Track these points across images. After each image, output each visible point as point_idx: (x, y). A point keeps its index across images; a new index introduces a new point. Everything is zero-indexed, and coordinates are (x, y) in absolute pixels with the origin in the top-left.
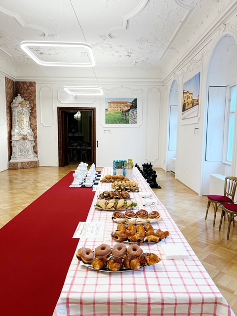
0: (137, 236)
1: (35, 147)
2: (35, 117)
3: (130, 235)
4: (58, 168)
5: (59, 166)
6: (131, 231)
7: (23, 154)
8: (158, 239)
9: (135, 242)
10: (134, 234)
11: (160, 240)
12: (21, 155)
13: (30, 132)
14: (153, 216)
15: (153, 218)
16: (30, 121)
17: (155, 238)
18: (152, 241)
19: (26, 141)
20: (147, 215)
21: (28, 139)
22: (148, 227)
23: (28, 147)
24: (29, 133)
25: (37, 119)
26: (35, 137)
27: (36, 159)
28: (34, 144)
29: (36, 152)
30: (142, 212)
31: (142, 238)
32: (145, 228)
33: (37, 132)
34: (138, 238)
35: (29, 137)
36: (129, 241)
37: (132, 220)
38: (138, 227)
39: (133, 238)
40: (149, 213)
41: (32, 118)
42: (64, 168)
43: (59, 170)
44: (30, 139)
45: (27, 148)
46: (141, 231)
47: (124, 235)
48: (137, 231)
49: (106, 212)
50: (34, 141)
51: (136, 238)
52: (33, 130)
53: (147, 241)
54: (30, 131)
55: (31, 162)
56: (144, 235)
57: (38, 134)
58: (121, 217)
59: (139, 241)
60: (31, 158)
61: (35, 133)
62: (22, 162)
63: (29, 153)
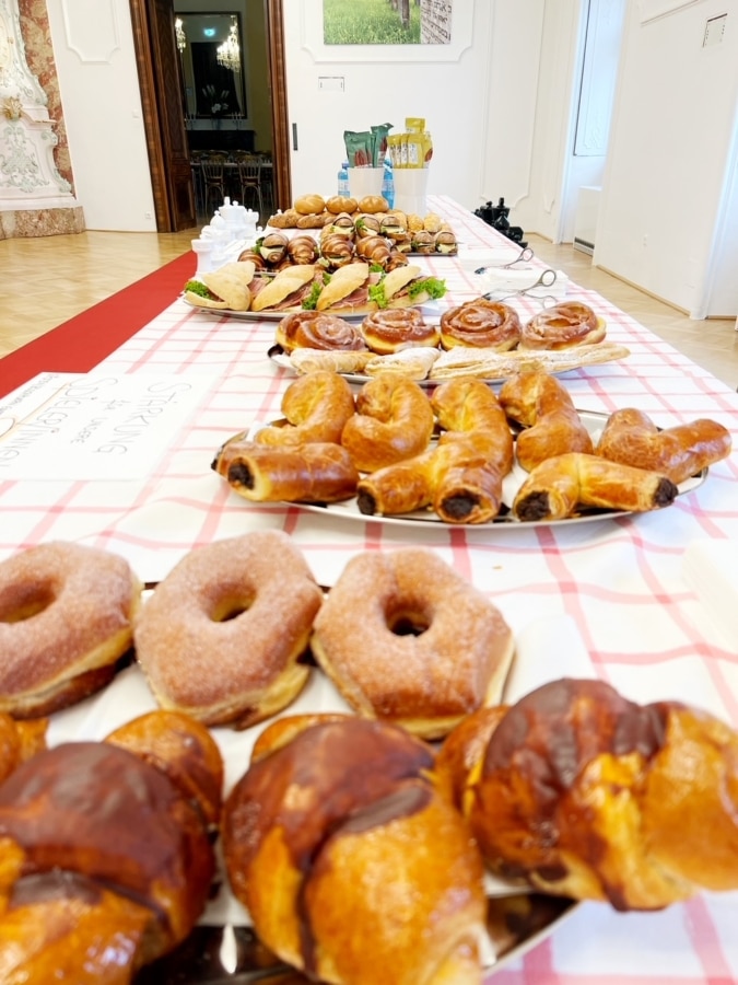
0: (441, 466)
1: (58, 151)
2: (42, 23)
3: (379, 452)
4: (155, 236)
5: (159, 230)
6: (390, 425)
7: (17, 180)
8: (648, 483)
9: (422, 509)
10: (418, 448)
11: (666, 495)
12: (10, 183)
13: (29, 86)
14: (560, 330)
15: (555, 346)
16: (25, 37)
17: (616, 475)
18: (584, 509)
19: (21, 124)
20: (514, 330)
21: (28, 118)
22: (533, 395)
23: (29, 149)
24: (28, 92)
25: (53, 31)
26: (56, 112)
27: (67, 202)
28: (52, 140)
29: (67, 175)
30: (482, 314)
31: (489, 480)
32: (504, 404)
33: (61, 88)
34: (455, 480)
35: (28, 108)
36: (369, 505)
37: (411, 357)
38: (451, 396)
39: (403, 478)
40: (524, 320)
41: (31, 25)
42: (176, 236)
43: (160, 242)
44: (34, 120)
45: (28, 152)
46: (473, 424)
47: (319, 449)
48: (438, 428)
49: (250, 326)
50: (54, 128)
51: (433, 479)
52: (43, 81)
53: (533, 506)
54: (29, 83)
55: (53, 213)
56: (499, 456)
57: (64, 97)
58: (333, 344)
59: (460, 504)
60: (47, 194)
61: (51, 95)
62: (17, 213)
63: (38, 176)
